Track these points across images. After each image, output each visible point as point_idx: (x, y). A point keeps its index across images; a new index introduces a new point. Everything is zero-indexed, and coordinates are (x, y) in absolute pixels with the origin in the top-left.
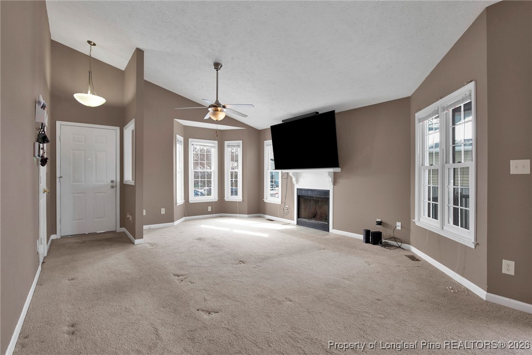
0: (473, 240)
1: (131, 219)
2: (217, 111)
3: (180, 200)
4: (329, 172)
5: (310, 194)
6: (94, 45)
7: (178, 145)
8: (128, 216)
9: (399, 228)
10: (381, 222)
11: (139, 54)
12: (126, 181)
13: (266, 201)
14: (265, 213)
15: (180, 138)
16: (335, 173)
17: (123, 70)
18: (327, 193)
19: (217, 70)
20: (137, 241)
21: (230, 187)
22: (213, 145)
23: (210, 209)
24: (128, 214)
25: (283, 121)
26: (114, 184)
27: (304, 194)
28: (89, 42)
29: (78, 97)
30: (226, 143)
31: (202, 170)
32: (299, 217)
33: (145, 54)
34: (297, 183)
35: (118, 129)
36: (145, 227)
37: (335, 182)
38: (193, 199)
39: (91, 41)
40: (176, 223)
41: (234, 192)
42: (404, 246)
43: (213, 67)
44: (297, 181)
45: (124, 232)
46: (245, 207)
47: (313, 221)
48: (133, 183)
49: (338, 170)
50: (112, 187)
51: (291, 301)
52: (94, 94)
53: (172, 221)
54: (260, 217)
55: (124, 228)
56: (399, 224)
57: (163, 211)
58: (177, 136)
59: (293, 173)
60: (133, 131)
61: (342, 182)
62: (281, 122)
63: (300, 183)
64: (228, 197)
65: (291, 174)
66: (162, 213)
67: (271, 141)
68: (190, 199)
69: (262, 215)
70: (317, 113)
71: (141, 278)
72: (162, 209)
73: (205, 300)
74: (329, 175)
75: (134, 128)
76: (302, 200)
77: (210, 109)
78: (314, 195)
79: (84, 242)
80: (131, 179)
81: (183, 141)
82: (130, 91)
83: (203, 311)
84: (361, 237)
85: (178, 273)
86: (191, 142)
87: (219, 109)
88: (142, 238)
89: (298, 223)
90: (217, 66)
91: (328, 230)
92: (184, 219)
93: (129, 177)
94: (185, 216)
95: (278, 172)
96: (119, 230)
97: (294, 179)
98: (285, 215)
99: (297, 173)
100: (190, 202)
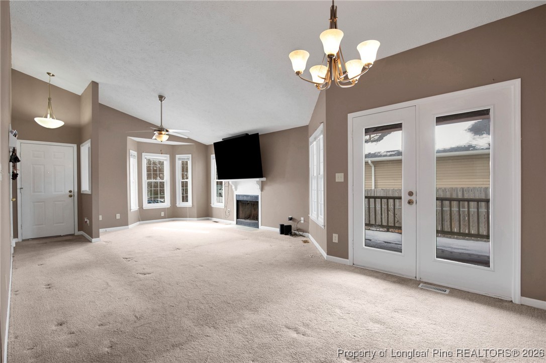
0: (323, 224)
1: (88, 222)
2: (162, 134)
3: (134, 206)
4: (257, 181)
5: (245, 199)
6: (53, 75)
7: (132, 159)
8: (86, 220)
9: (302, 222)
10: (292, 218)
11: (95, 85)
12: (83, 191)
13: (212, 206)
14: (212, 217)
15: (133, 153)
16: (262, 181)
17: (80, 95)
18: (257, 197)
19: (161, 101)
20: (93, 240)
21: (181, 195)
22: (166, 158)
23: (163, 214)
24: (86, 218)
25: (223, 139)
26: (72, 194)
27: (241, 199)
28: (49, 74)
29: (38, 120)
30: (178, 156)
31: (155, 181)
32: (238, 218)
33: (100, 86)
34: (236, 190)
35: (75, 146)
36: (101, 230)
37: (262, 189)
38: (146, 206)
39: (50, 72)
40: (130, 226)
41: (185, 199)
42: (305, 234)
43: (158, 99)
44: (236, 189)
45: (82, 235)
46: (195, 211)
47: (248, 221)
48: (90, 193)
49: (264, 179)
50: (71, 196)
51: (202, 266)
52: (53, 118)
53: (127, 225)
54: (208, 220)
55: (82, 232)
56: (302, 219)
57: (118, 216)
58: (131, 151)
59: (232, 182)
60: (89, 148)
61: (267, 188)
62: (221, 140)
63: (238, 190)
64: (180, 204)
65: (230, 183)
66: (117, 218)
67: (214, 155)
68: (144, 206)
69: (210, 218)
70: (247, 134)
71: (97, 261)
72: (117, 215)
73: (143, 269)
74: (257, 183)
75: (90, 146)
76: (240, 204)
77: (155, 132)
78: (248, 199)
79: (46, 243)
80: (88, 189)
81: (136, 155)
82: (86, 115)
83: (140, 274)
84: (278, 230)
85: (127, 257)
86: (145, 156)
87: (163, 132)
88: (99, 237)
89: (237, 223)
90: (161, 98)
91: (258, 228)
92: (138, 223)
93: (86, 187)
94: (139, 221)
95: (222, 182)
96: (77, 233)
97: (233, 187)
98: (227, 217)
99: (236, 182)
100: (144, 208)
